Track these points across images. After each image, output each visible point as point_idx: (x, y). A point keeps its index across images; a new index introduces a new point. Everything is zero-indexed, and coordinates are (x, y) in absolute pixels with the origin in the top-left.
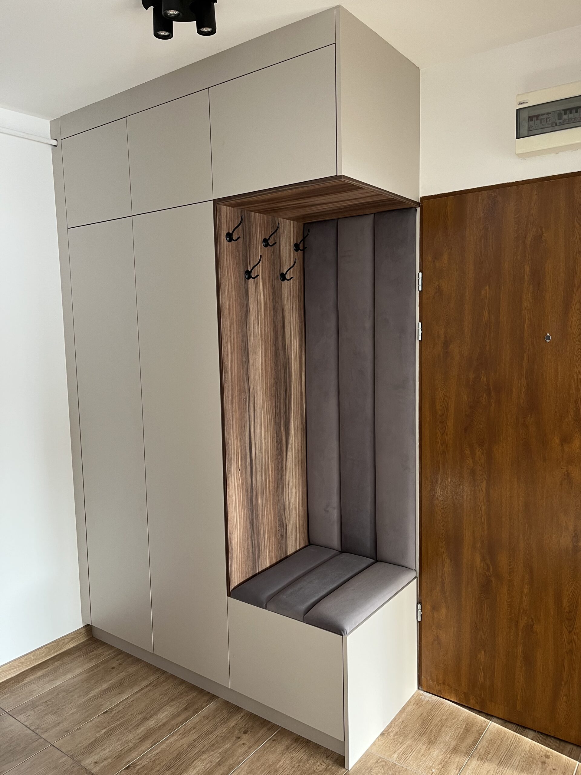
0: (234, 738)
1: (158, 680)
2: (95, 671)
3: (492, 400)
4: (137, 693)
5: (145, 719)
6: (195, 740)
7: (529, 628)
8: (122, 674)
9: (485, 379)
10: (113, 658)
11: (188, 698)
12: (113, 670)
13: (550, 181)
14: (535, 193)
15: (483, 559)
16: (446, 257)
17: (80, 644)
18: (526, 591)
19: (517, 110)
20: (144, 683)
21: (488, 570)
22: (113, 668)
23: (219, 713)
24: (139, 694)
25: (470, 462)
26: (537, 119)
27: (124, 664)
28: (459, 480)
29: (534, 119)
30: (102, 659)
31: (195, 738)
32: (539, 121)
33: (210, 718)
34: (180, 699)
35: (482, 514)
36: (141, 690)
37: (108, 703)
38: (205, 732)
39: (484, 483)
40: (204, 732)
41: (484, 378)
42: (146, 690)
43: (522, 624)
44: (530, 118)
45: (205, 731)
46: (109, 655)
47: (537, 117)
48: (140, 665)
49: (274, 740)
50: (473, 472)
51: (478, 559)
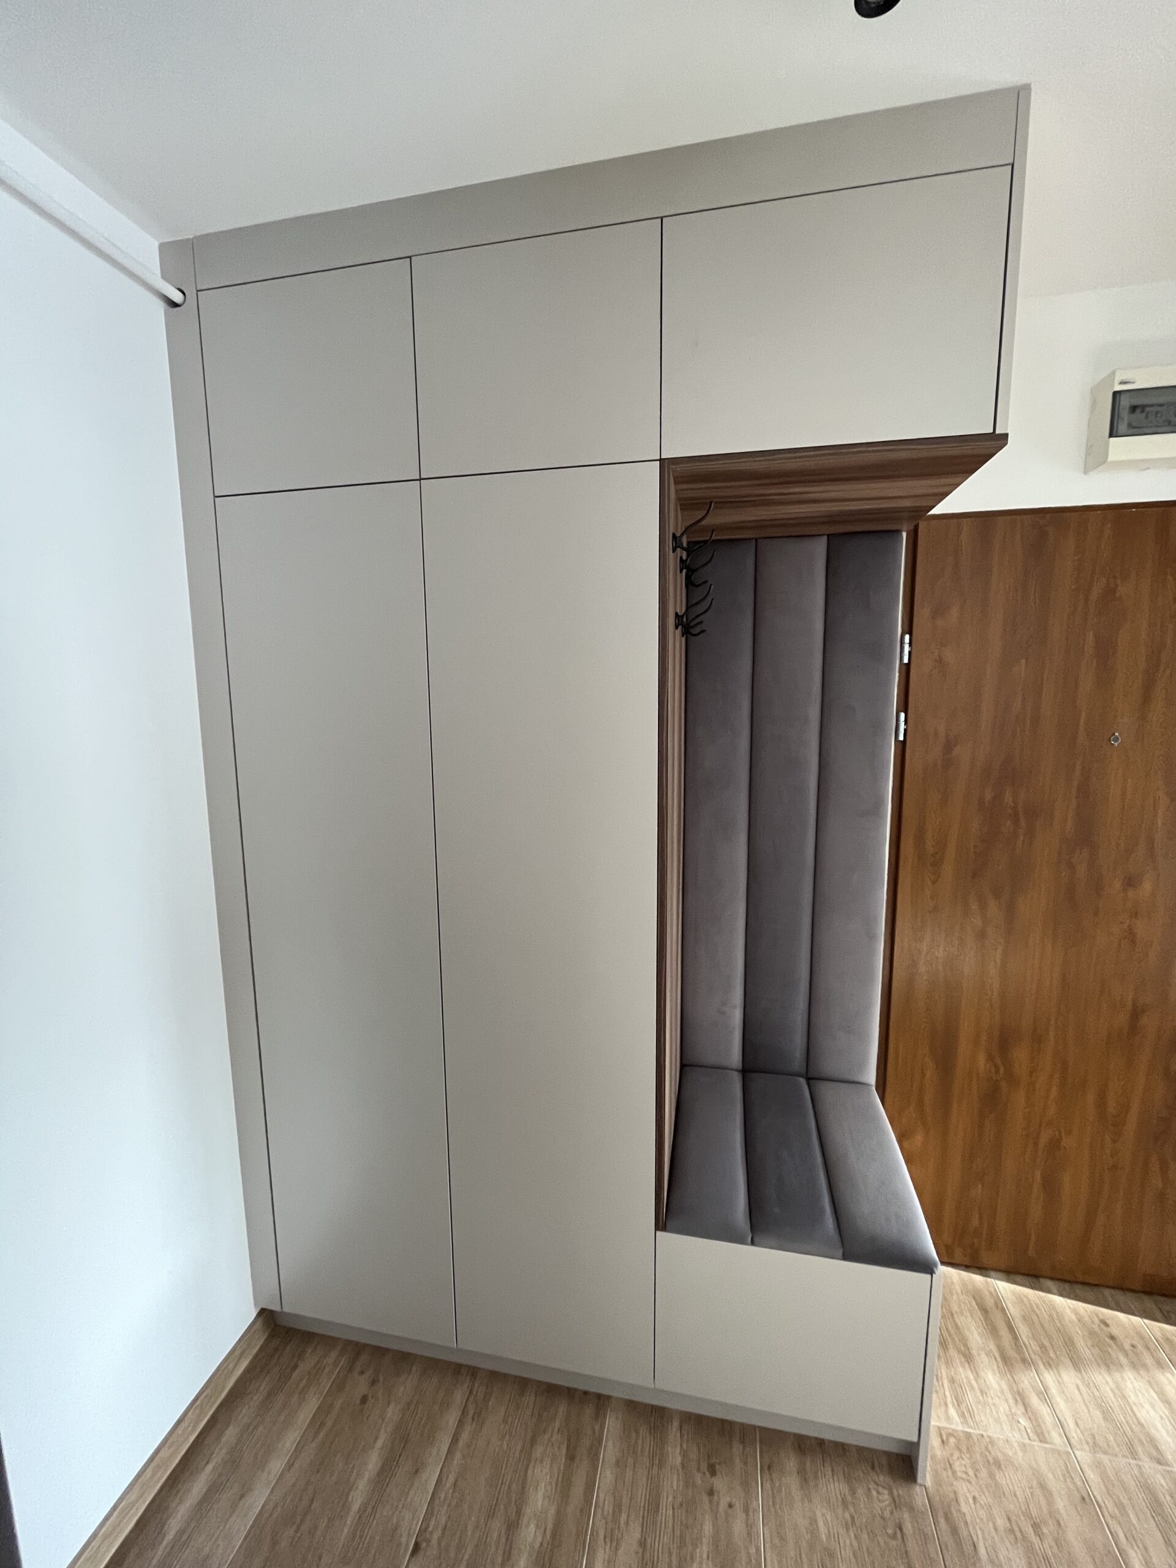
0: (705, 1498)
1: (473, 1397)
2: (329, 1423)
3: (1020, 830)
4: (450, 1452)
5: (512, 1526)
6: (642, 1544)
7: (1055, 1145)
8: (392, 1413)
9: (1011, 799)
10: (351, 1370)
11: (557, 1425)
12: (367, 1405)
13: (1134, 510)
14: (1110, 526)
15: (990, 1058)
16: (954, 612)
17: (257, 1355)
18: (1054, 1092)
19: (1115, 394)
20: (452, 1418)
21: (997, 1072)
22: (364, 1400)
23: (637, 1439)
24: (458, 1455)
25: (978, 922)
26: (1142, 412)
27: (381, 1378)
28: (958, 948)
29: (1138, 411)
30: (326, 1384)
31: (637, 1535)
32: (1144, 415)
33: (630, 1460)
34: (545, 1431)
35: (992, 995)
36: (455, 1440)
37: (408, 1516)
38: (644, 1507)
39: (1000, 951)
40: (644, 1510)
41: (1008, 798)
42: (465, 1437)
43: (1043, 1140)
44: (1133, 409)
45: (643, 1504)
46: (336, 1364)
47: (1143, 407)
48: (414, 1369)
49: (769, 1468)
50: (982, 935)
51: (982, 1059)
